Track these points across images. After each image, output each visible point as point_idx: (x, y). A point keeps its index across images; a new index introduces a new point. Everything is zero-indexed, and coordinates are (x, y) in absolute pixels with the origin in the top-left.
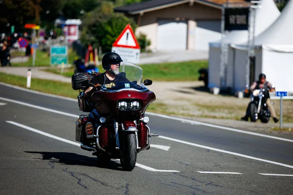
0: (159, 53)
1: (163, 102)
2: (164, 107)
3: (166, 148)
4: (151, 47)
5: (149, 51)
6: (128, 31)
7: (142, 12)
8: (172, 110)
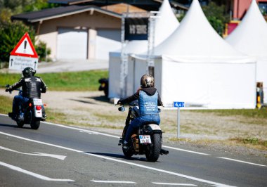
0: (58, 62)
1: (62, 112)
2: (64, 117)
3: (62, 158)
4: (51, 56)
5: (49, 60)
6: (26, 39)
7: (41, 20)
8: (71, 120)
